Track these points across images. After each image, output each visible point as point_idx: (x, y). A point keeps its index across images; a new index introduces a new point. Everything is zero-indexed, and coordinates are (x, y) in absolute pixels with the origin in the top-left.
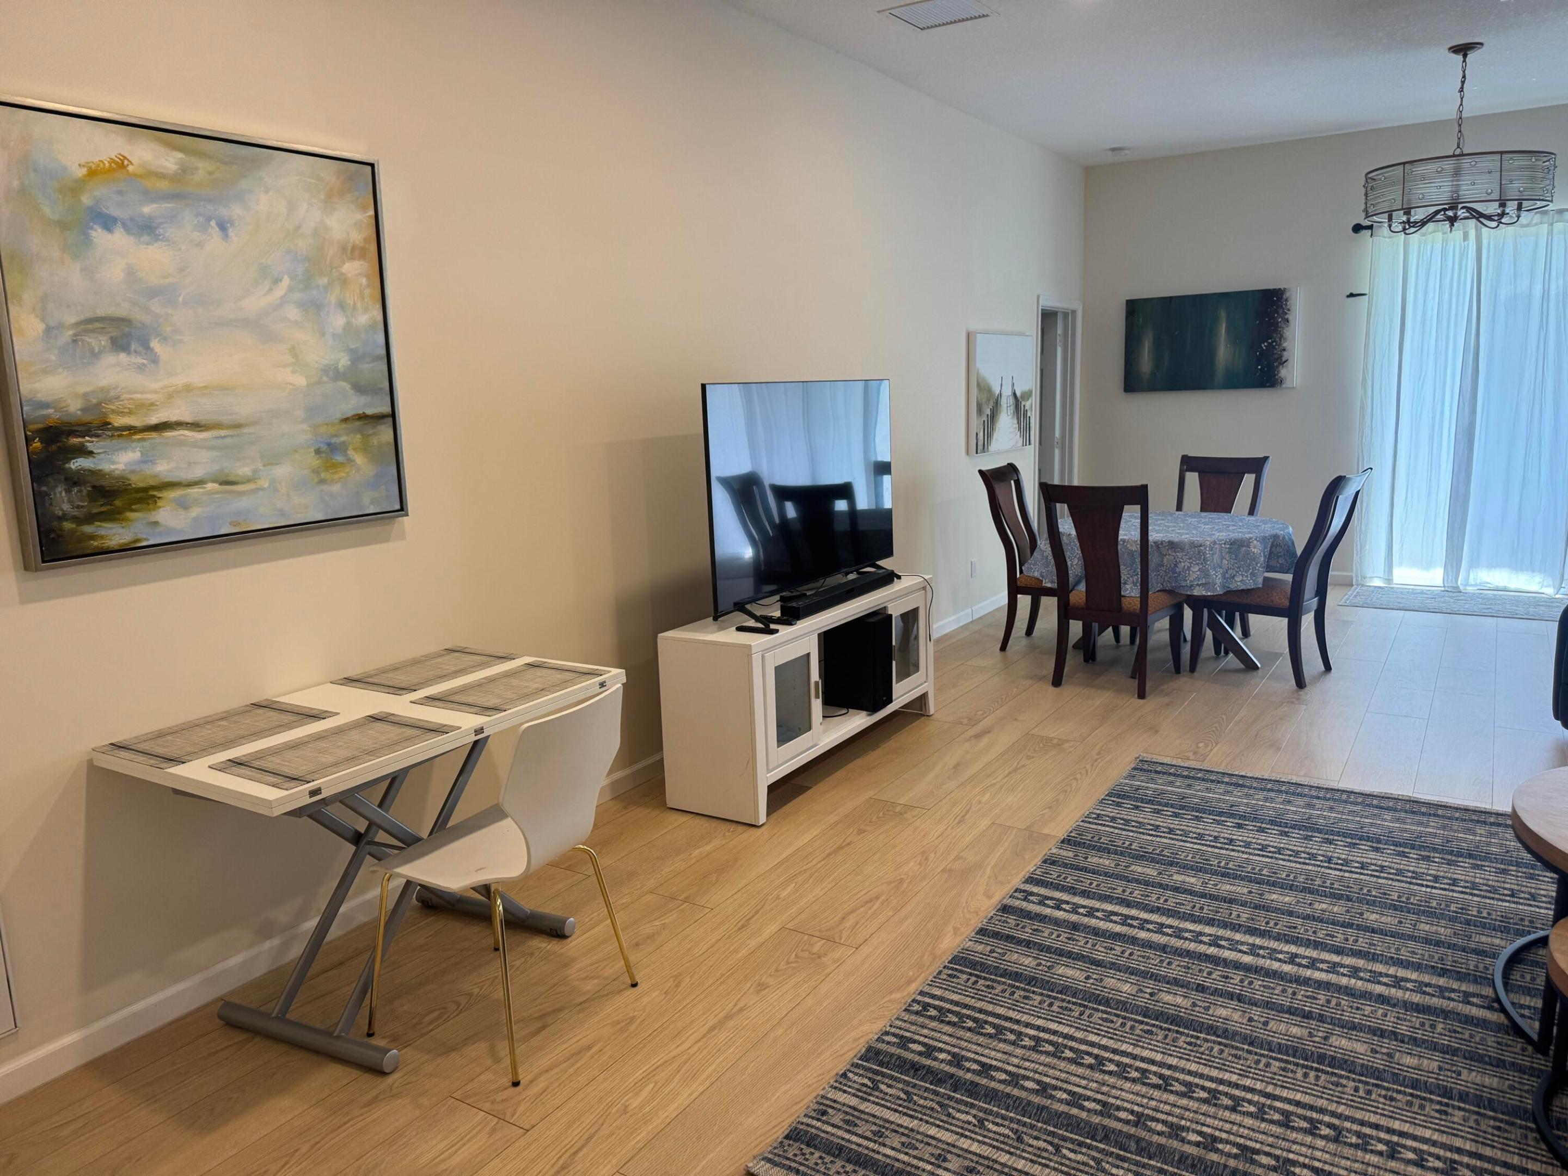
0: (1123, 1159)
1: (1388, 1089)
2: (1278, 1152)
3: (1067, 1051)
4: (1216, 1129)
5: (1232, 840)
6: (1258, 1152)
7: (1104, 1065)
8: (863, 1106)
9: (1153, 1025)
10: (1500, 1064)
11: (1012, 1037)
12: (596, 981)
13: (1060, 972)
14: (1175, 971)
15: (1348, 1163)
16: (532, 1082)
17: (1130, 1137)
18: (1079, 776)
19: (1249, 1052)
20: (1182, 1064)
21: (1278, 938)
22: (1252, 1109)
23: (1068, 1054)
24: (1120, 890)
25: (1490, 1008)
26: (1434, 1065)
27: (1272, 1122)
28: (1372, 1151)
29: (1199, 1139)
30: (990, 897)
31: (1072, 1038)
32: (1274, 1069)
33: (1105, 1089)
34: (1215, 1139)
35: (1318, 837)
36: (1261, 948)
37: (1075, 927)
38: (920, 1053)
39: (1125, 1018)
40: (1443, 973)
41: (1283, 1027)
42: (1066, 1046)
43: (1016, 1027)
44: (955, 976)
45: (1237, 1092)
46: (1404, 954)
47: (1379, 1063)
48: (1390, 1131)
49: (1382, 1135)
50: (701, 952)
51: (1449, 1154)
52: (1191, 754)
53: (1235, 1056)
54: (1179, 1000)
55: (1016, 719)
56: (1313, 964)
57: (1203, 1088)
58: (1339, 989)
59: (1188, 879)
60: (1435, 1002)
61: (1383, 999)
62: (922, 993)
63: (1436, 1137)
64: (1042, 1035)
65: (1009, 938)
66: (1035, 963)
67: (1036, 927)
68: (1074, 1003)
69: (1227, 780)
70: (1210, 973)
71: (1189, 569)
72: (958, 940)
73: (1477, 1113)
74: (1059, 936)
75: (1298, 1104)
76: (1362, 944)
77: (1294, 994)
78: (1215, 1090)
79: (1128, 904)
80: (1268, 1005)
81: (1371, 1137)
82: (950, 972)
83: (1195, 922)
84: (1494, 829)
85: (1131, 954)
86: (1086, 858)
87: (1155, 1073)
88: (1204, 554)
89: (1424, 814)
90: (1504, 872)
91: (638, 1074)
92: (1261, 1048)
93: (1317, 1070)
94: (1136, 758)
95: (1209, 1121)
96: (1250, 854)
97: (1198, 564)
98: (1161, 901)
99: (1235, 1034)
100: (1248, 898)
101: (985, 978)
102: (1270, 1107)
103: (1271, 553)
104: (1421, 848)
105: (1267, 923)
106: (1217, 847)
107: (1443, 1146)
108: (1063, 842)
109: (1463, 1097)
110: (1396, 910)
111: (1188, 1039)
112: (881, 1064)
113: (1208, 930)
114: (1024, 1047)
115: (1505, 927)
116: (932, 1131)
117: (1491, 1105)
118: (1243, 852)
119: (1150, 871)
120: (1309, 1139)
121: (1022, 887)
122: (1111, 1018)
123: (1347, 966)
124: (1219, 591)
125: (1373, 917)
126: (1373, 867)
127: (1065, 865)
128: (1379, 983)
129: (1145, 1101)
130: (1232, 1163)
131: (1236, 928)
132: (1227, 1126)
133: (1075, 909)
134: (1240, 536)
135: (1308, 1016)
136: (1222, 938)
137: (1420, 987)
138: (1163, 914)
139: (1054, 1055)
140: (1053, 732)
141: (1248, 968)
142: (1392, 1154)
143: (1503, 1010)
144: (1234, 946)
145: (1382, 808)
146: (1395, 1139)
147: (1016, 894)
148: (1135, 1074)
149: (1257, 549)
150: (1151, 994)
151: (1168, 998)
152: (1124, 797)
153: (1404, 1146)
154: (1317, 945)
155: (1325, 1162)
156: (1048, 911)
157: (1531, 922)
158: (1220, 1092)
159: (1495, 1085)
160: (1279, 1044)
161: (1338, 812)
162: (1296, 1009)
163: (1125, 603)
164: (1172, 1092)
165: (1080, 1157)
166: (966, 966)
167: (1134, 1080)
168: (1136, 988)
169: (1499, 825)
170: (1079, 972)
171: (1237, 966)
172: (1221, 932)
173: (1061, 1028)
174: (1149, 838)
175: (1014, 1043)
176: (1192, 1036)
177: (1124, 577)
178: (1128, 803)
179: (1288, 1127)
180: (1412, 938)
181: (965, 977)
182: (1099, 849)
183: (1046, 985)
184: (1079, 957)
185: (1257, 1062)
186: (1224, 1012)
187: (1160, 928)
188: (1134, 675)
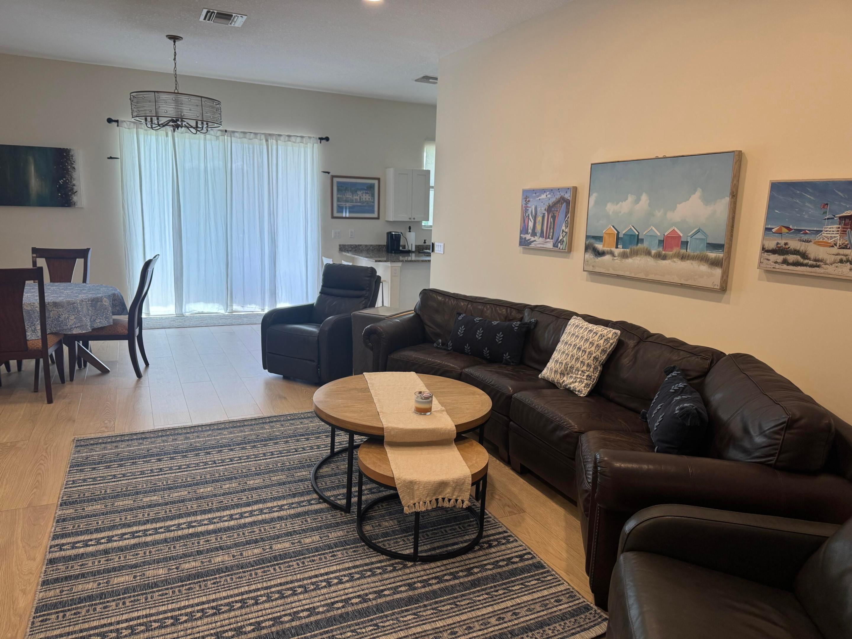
1: (309, 557)
2: (289, 611)
3: (153, 624)
4: (256, 618)
5: (161, 469)
6: (280, 617)
7: (179, 619)
9: (190, 584)
10: (338, 524)
11: (114, 634)
13: (115, 582)
14: (180, 550)
15: (317, 598)
18: (42, 462)
19: (244, 572)
20: (218, 595)
21: (218, 510)
22: (264, 598)
23: (155, 625)
24: (118, 519)
25: (320, 503)
26: (318, 538)
27: (276, 599)
28: (322, 588)
29: (252, 627)
30: (34, 559)
31: (151, 615)
32: (260, 574)
33: (189, 632)
34: (259, 623)
35: (202, 453)
36: (214, 518)
37: (106, 552)
39: (172, 588)
40: (294, 496)
41: (250, 552)
42: (151, 622)
43: (112, 628)
44: (46, 620)
45: (253, 595)
46: (275, 494)
47: (298, 548)
48: (322, 575)
49: (321, 578)
51: (347, 572)
52: (104, 429)
53: (239, 578)
54: (193, 564)
56: (242, 515)
57: (236, 602)
58: (260, 522)
59: (152, 498)
60: (300, 510)
61: (280, 518)
63: (338, 567)
64: (131, 623)
65: (67, 578)
66: (96, 584)
67: (81, 563)
68: (138, 595)
69: (135, 437)
70: (198, 543)
71: (68, 318)
72: (30, 597)
73: (345, 549)
74: (99, 562)
75: (281, 584)
76: (255, 497)
77: (244, 534)
78: (242, 599)
79: (129, 526)
80: (236, 545)
81: (317, 582)
82: (41, 619)
83: (172, 520)
84: (271, 424)
85: (150, 552)
86: (84, 509)
87: (209, 608)
88: (77, 308)
89: (240, 426)
90: (287, 442)
92: (248, 567)
93: (277, 564)
94: (73, 440)
95: (250, 616)
96: (175, 473)
97: (74, 315)
98: (146, 516)
99: (232, 567)
100: (189, 496)
101: (69, 610)
102: (271, 593)
103: (113, 304)
104: (249, 443)
105: (208, 505)
106: (156, 475)
107: (343, 570)
108: (61, 505)
109: (336, 545)
110: (258, 475)
111: (212, 582)
113: (181, 521)
115: (302, 466)
117: (346, 543)
118: (171, 473)
119: (128, 502)
120: (296, 598)
121: (53, 543)
122: (165, 592)
123: (257, 510)
124: (90, 330)
125: (252, 482)
126: (236, 459)
127: (74, 519)
128: (274, 512)
129: (214, 625)
130: (274, 629)
131: (195, 514)
132: (260, 613)
133: (98, 542)
134: (95, 296)
135: (256, 541)
136: (192, 522)
137: (291, 506)
138: (152, 523)
139: (147, 630)
141: (215, 531)
142: (330, 585)
143: (325, 500)
144: (200, 523)
145: (220, 429)
146: (326, 577)
147: (52, 549)
148: (199, 614)
149: (107, 303)
150: (177, 568)
151: (187, 566)
152: (81, 465)
153: (331, 578)
154: (237, 506)
155: (309, 604)
156: (82, 550)
157: (310, 460)
158: (245, 599)
159: (342, 534)
160: (254, 561)
161: (203, 437)
162: (250, 540)
163: (29, 344)
164: (223, 612)
166: (49, 609)
167: (200, 618)
168: (166, 569)
169: (272, 422)
170: (127, 577)
171: (209, 532)
172: (189, 519)
173: (140, 613)
174: (114, 483)
176: (213, 579)
177: (26, 327)
178: (88, 468)
179: (284, 597)
180: (273, 485)
181: (53, 616)
182: (88, 501)
183: (112, 594)
184: (121, 568)
185: (251, 575)
186: (219, 559)
187: (156, 531)
188: (36, 390)
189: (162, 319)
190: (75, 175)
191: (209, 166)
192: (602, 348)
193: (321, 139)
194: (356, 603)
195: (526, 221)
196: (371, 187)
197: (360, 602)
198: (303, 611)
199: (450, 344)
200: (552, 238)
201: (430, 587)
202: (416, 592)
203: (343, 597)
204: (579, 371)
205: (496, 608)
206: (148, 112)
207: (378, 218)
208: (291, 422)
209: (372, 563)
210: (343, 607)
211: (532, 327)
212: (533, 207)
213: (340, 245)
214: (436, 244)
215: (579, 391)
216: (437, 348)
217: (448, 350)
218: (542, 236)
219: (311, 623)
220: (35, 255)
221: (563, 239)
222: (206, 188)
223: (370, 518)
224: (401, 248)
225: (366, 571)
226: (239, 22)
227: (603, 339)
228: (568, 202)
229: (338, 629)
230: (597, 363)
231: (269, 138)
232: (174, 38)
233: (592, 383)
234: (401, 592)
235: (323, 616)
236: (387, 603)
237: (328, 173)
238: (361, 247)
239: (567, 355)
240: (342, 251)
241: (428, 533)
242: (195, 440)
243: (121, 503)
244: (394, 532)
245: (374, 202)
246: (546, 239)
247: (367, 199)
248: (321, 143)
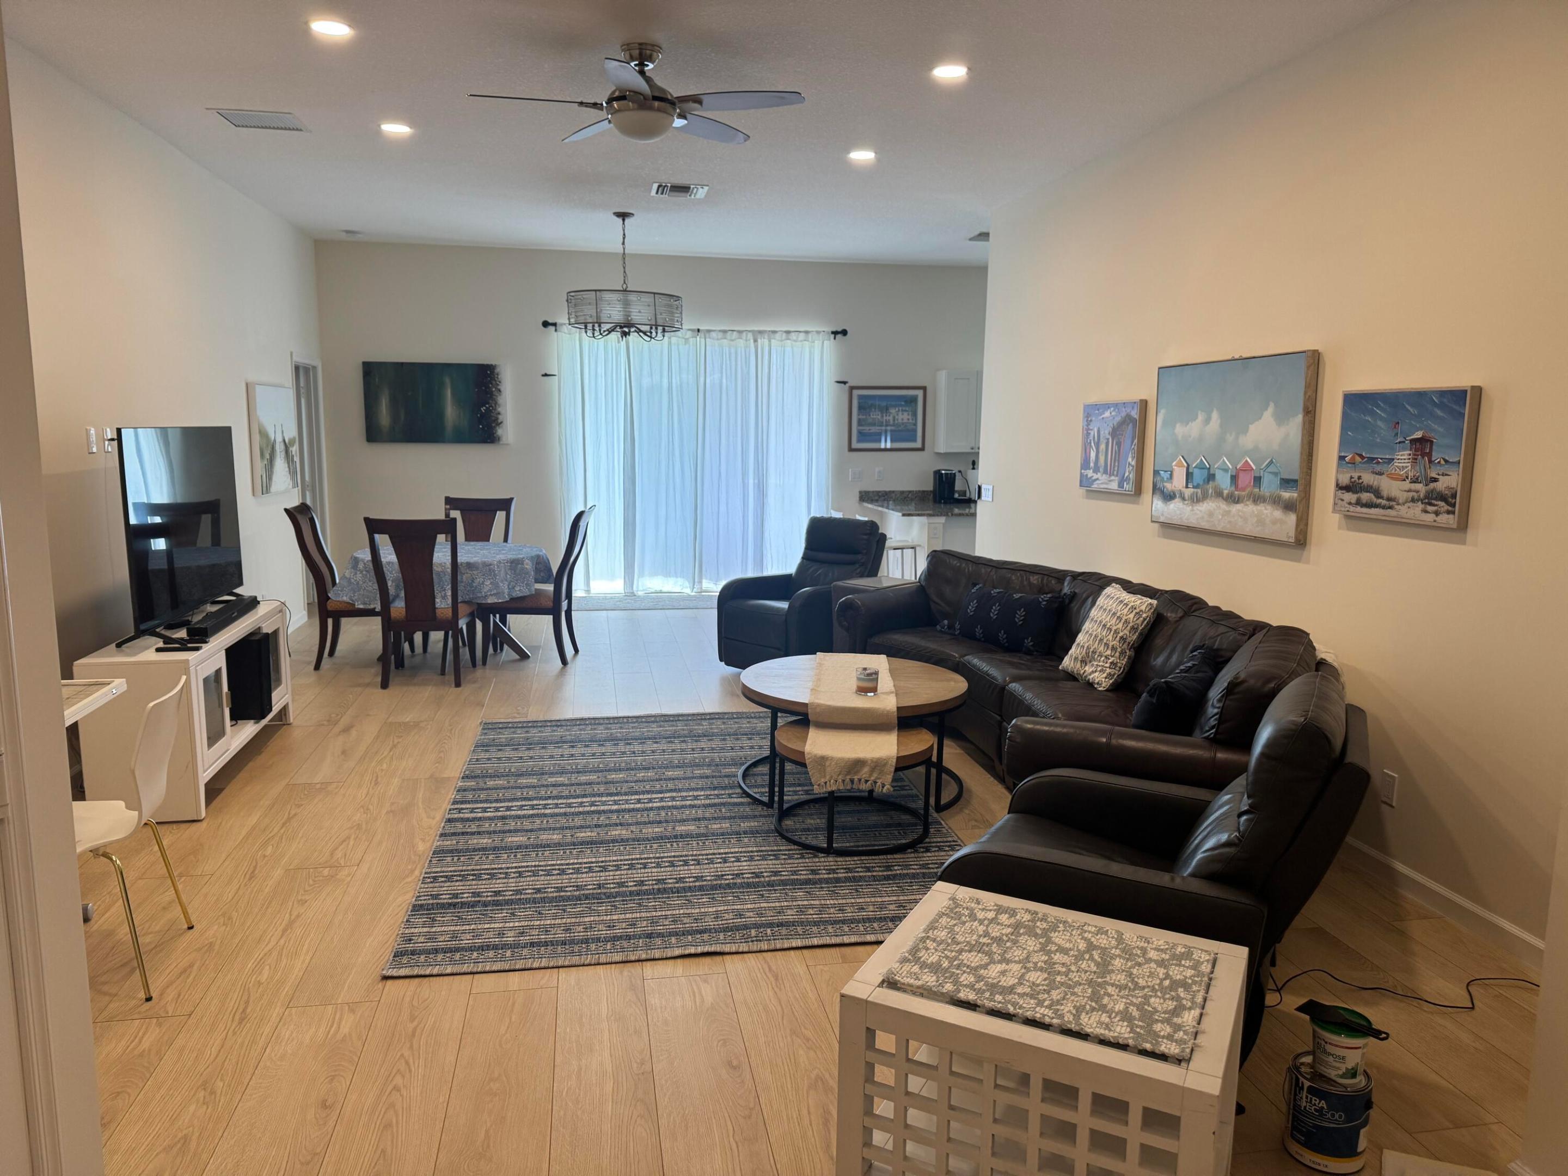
0: (602, 903)
1: (712, 839)
2: (675, 876)
3: (540, 872)
4: (641, 877)
5: (572, 755)
6: (666, 879)
7: (565, 871)
8: (434, 930)
9: (582, 848)
10: (755, 817)
11: (503, 876)
12: (150, 936)
13: (509, 840)
14: (578, 821)
15: (708, 870)
16: (161, 995)
17: (600, 893)
18: (446, 741)
19: (639, 844)
20: (607, 859)
21: (626, 794)
22: (653, 865)
24: (519, 794)
25: (741, 797)
26: (728, 825)
27: (667, 867)
28: (716, 863)
29: (635, 883)
30: (434, 817)
32: (655, 847)
33: (573, 880)
34: (643, 881)
35: (622, 743)
36: (620, 800)
38: (450, 898)
39: (563, 849)
40: (715, 788)
41: (650, 830)
42: (537, 870)
43: (500, 871)
44: (443, 860)
45: (643, 861)
46: (693, 785)
47: (702, 831)
48: (719, 854)
49: (717, 856)
50: (230, 897)
51: (747, 854)
52: (516, 715)
53: (634, 848)
54: (589, 834)
55: (368, 715)
56: (650, 800)
57: (624, 865)
58: (669, 807)
59: (558, 779)
60: (717, 801)
61: (693, 806)
62: (426, 873)
63: (740, 850)
64: (520, 870)
65: (463, 834)
66: (490, 840)
67: (478, 824)
68: (530, 851)
69: (549, 724)
70: (598, 819)
71: (483, 583)
72: (429, 844)
73: (753, 837)
74: (496, 825)
75: (674, 856)
76: (671, 786)
77: (647, 815)
78: (631, 863)
79: (530, 799)
80: (637, 823)
82: (438, 858)
83: (575, 798)
84: (711, 721)
85: (547, 822)
86: (485, 783)
87: (596, 866)
88: (494, 571)
89: (673, 721)
90: (724, 740)
91: (249, 966)
92: (644, 841)
93: (676, 841)
94: (481, 723)
95: (635, 875)
96: (587, 759)
97: (489, 579)
98: (549, 793)
99: (628, 839)
100: (599, 780)
101: (463, 855)
102: (662, 862)
103: (536, 568)
104: (679, 737)
105: (616, 789)
106: (565, 760)
107: (745, 852)
108: (463, 778)
109: (745, 833)
110: (680, 767)
111: (605, 848)
112: (428, 910)
113: (585, 800)
114: (513, 878)
115: (735, 763)
116: (487, 926)
117: (757, 832)
118: (582, 759)
119: (533, 781)
120: (686, 868)
121: (453, 807)
122: (556, 851)
123: (669, 797)
124: (507, 598)
125: (670, 773)
126: (659, 751)
127: (474, 790)
128: (688, 800)
129: (598, 878)
130: (656, 887)
131: (601, 795)
132: (646, 875)
133: (497, 809)
134: (514, 557)
135: (660, 822)
136: (595, 802)
137: (707, 797)
138: (554, 799)
139: (533, 876)
140: (408, 718)
141: (618, 811)
142: (725, 861)
143: (748, 795)
144: (604, 803)
145: (649, 722)
146: (723, 856)
147: (451, 812)
148: (585, 870)
149: (529, 565)
150: (572, 836)
151: (583, 835)
152: (488, 746)
153: (728, 857)
154: (648, 792)
155: (698, 873)
156: (480, 815)
157: (745, 758)
158: (634, 864)
159: (756, 825)
160: (652, 837)
161: (627, 728)
162: (653, 821)
163: (438, 612)
164: (610, 871)
165: (578, 909)
166: (446, 853)
167: (586, 872)
168: (561, 835)
169: (713, 719)
170: (521, 837)
171: (611, 812)
172: (593, 799)
173: (529, 864)
174: (520, 764)
175: (506, 878)
177: (436, 592)
178: (493, 749)
179: (674, 866)
180: (693, 778)
181: (449, 858)
182: (491, 777)
183: (505, 848)
184: (516, 831)
185: (646, 847)
186: (616, 832)
187: (557, 806)
188: (443, 673)
189: (605, 598)
190: (500, 400)
191: (674, 381)
192: (1131, 625)
193: (835, 333)
194: (748, 878)
195: (1088, 451)
196: (912, 401)
197: (752, 877)
198: (690, 877)
199: (957, 626)
200: (1117, 476)
201: (835, 875)
202: (818, 877)
203: (736, 872)
204: (1102, 656)
205: (901, 898)
206: (588, 317)
207: (922, 449)
208: (736, 720)
209: (780, 850)
210: (733, 879)
211: (1067, 601)
212: (1096, 430)
213: (860, 492)
214: (983, 487)
215: (1098, 683)
216: (941, 631)
217: (955, 635)
218: (1105, 472)
219: (695, 886)
220: (448, 507)
221: (1129, 475)
222: (670, 413)
223: (795, 815)
224: (956, 496)
225: (770, 855)
226: (701, 193)
227: (1134, 612)
228: (1133, 421)
229: (722, 893)
230: (1125, 646)
231: (759, 336)
232: (623, 216)
233: (1116, 672)
234: (801, 874)
235: (710, 883)
236: (782, 881)
237: (845, 383)
238: (893, 495)
239: (1091, 635)
240: (863, 501)
241: (858, 834)
242: (616, 731)
243: (525, 781)
244: (817, 829)
245: (915, 424)
246: (1110, 476)
247: (905, 421)
248: (835, 338)
